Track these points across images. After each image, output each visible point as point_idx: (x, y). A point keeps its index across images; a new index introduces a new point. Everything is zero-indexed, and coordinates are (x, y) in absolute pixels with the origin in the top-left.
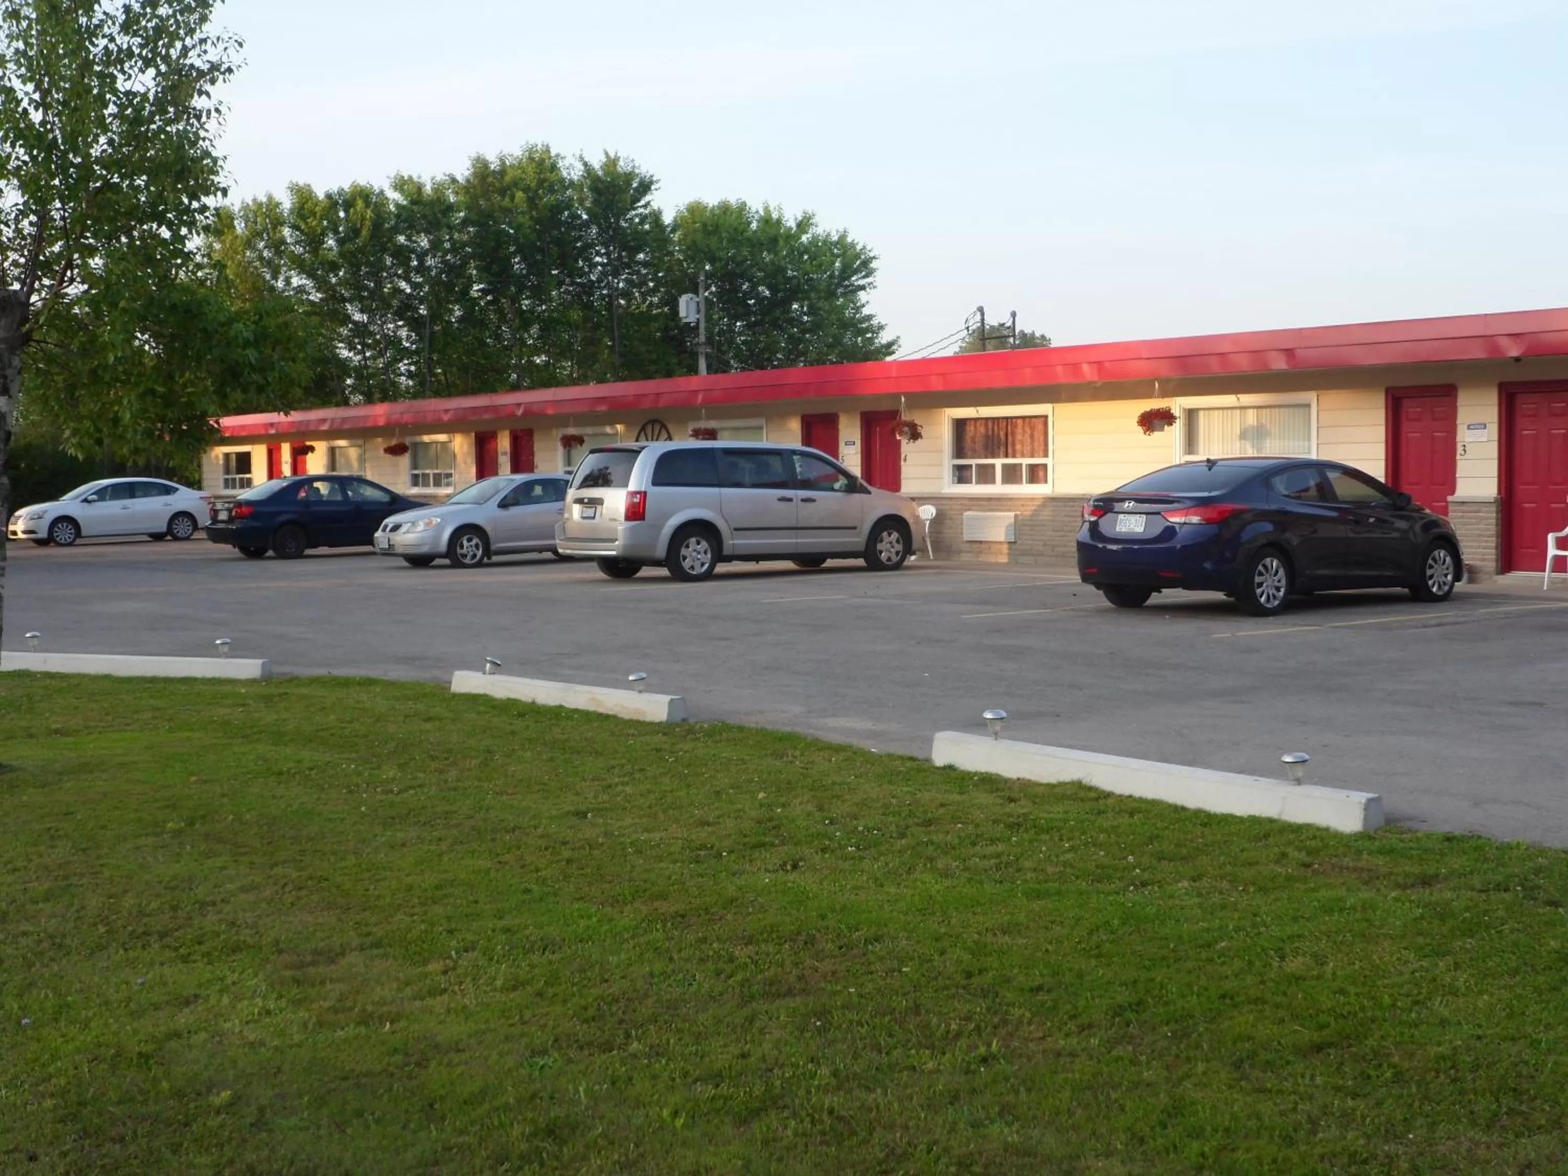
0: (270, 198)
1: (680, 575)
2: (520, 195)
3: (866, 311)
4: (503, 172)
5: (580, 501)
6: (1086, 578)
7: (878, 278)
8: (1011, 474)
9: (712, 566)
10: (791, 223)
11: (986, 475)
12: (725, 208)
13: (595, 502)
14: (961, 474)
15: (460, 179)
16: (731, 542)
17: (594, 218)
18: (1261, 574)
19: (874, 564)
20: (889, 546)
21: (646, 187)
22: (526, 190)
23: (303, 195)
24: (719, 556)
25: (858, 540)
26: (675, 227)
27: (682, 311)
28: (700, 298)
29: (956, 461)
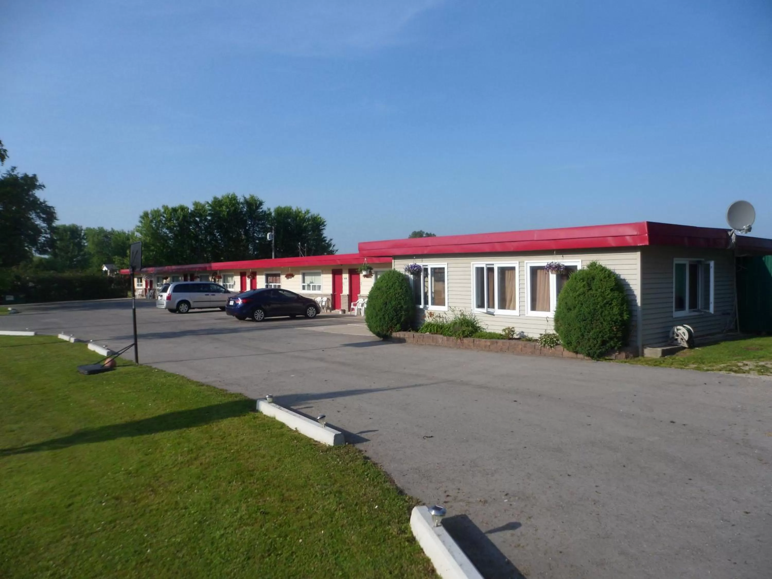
0: (158, 209)
1: (182, 312)
2: (224, 208)
3: (324, 235)
5: (160, 295)
10: (303, 212)
12: (286, 209)
13: (162, 296)
14: (267, 287)
15: (210, 202)
16: (193, 305)
17: (247, 212)
18: (256, 313)
21: (261, 204)
22: (227, 205)
23: (166, 208)
27: (268, 237)
28: (273, 234)
29: (266, 284)
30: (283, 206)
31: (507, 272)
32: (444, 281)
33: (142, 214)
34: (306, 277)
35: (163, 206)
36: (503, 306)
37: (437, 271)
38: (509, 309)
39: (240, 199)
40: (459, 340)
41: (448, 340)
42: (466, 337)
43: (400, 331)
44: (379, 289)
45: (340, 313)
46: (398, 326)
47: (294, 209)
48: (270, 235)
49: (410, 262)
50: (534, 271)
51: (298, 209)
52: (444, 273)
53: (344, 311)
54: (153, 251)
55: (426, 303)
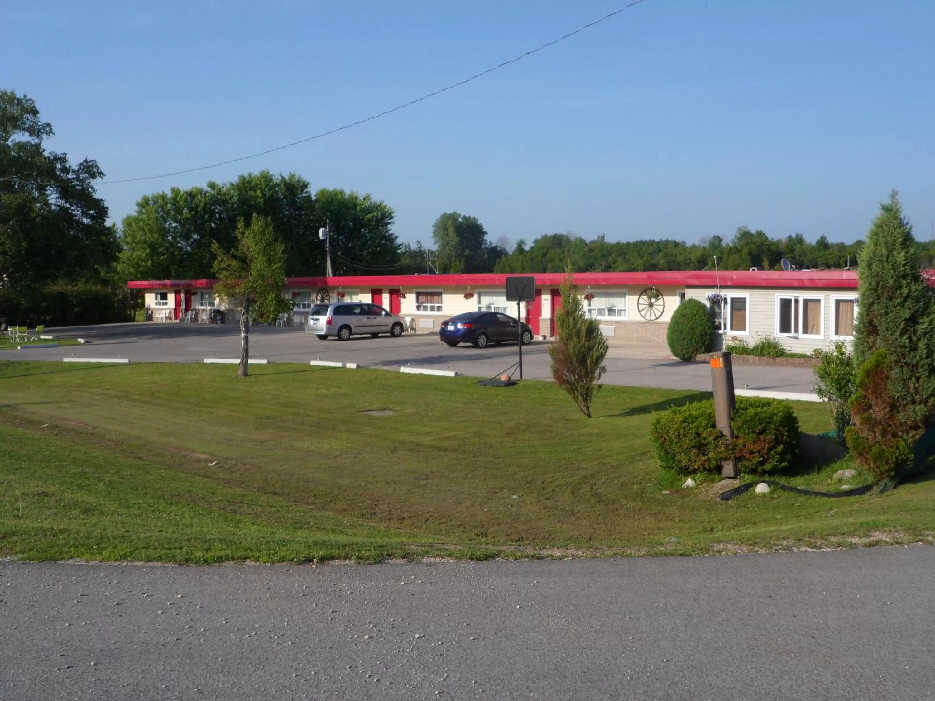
0: (163, 192)
1: (340, 339)
2: (258, 191)
3: (390, 232)
4: (250, 182)
5: (313, 319)
6: (442, 340)
7: (395, 220)
8: (432, 308)
9: (349, 336)
10: (361, 198)
11: (425, 308)
12: (336, 193)
13: (318, 320)
14: (418, 308)
15: (234, 183)
16: (354, 330)
17: (285, 197)
18: (480, 339)
19: (393, 335)
20: (397, 330)
21: (305, 186)
22: (261, 189)
23: (175, 191)
24: (351, 333)
25: (389, 328)
26: (316, 201)
27: (321, 235)
28: (327, 230)
29: (417, 304)
30: (331, 188)
31: (809, 303)
32: (745, 309)
33: (140, 200)
34: (482, 298)
35: (173, 190)
36: (805, 331)
37: (736, 300)
38: (811, 333)
39: (278, 179)
40: (772, 360)
41: (759, 359)
42: (779, 356)
43: (704, 353)
44: (684, 316)
45: (541, 339)
46: (703, 348)
47: (348, 192)
48: (323, 232)
49: (710, 293)
50: (838, 302)
51: (352, 193)
52: (745, 302)
53: (545, 337)
54: (163, 254)
55: (725, 329)
